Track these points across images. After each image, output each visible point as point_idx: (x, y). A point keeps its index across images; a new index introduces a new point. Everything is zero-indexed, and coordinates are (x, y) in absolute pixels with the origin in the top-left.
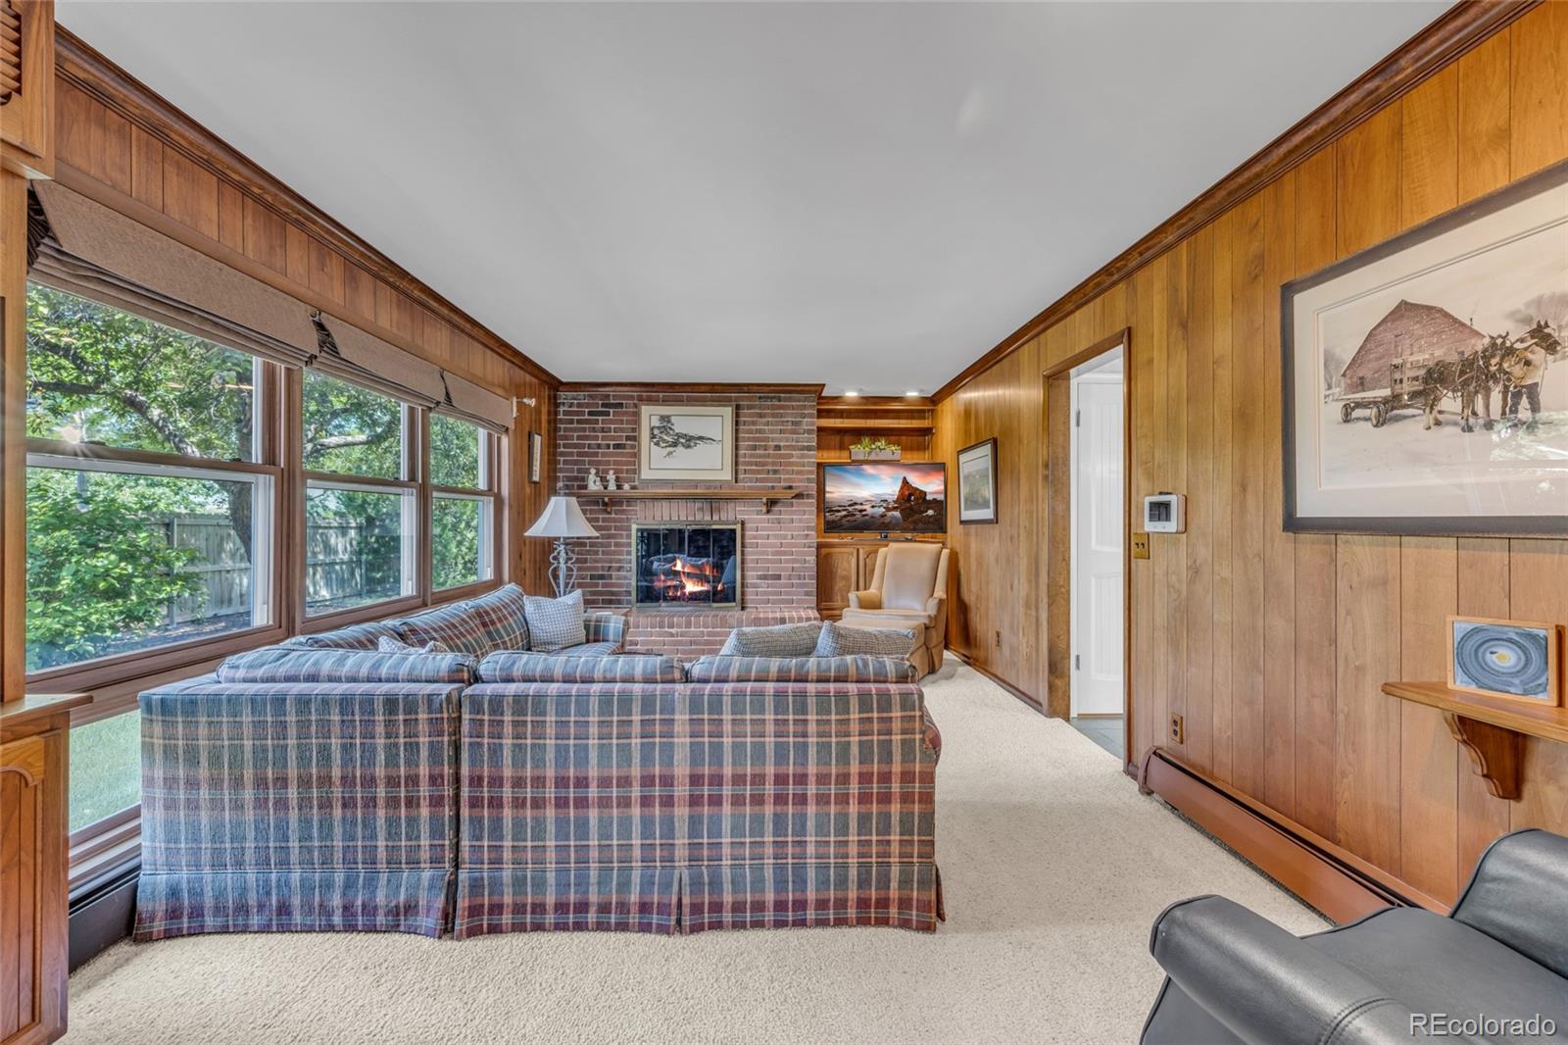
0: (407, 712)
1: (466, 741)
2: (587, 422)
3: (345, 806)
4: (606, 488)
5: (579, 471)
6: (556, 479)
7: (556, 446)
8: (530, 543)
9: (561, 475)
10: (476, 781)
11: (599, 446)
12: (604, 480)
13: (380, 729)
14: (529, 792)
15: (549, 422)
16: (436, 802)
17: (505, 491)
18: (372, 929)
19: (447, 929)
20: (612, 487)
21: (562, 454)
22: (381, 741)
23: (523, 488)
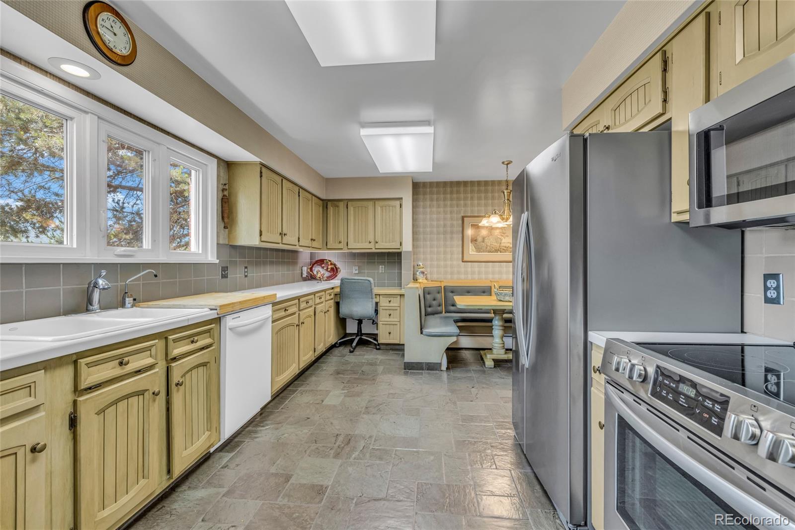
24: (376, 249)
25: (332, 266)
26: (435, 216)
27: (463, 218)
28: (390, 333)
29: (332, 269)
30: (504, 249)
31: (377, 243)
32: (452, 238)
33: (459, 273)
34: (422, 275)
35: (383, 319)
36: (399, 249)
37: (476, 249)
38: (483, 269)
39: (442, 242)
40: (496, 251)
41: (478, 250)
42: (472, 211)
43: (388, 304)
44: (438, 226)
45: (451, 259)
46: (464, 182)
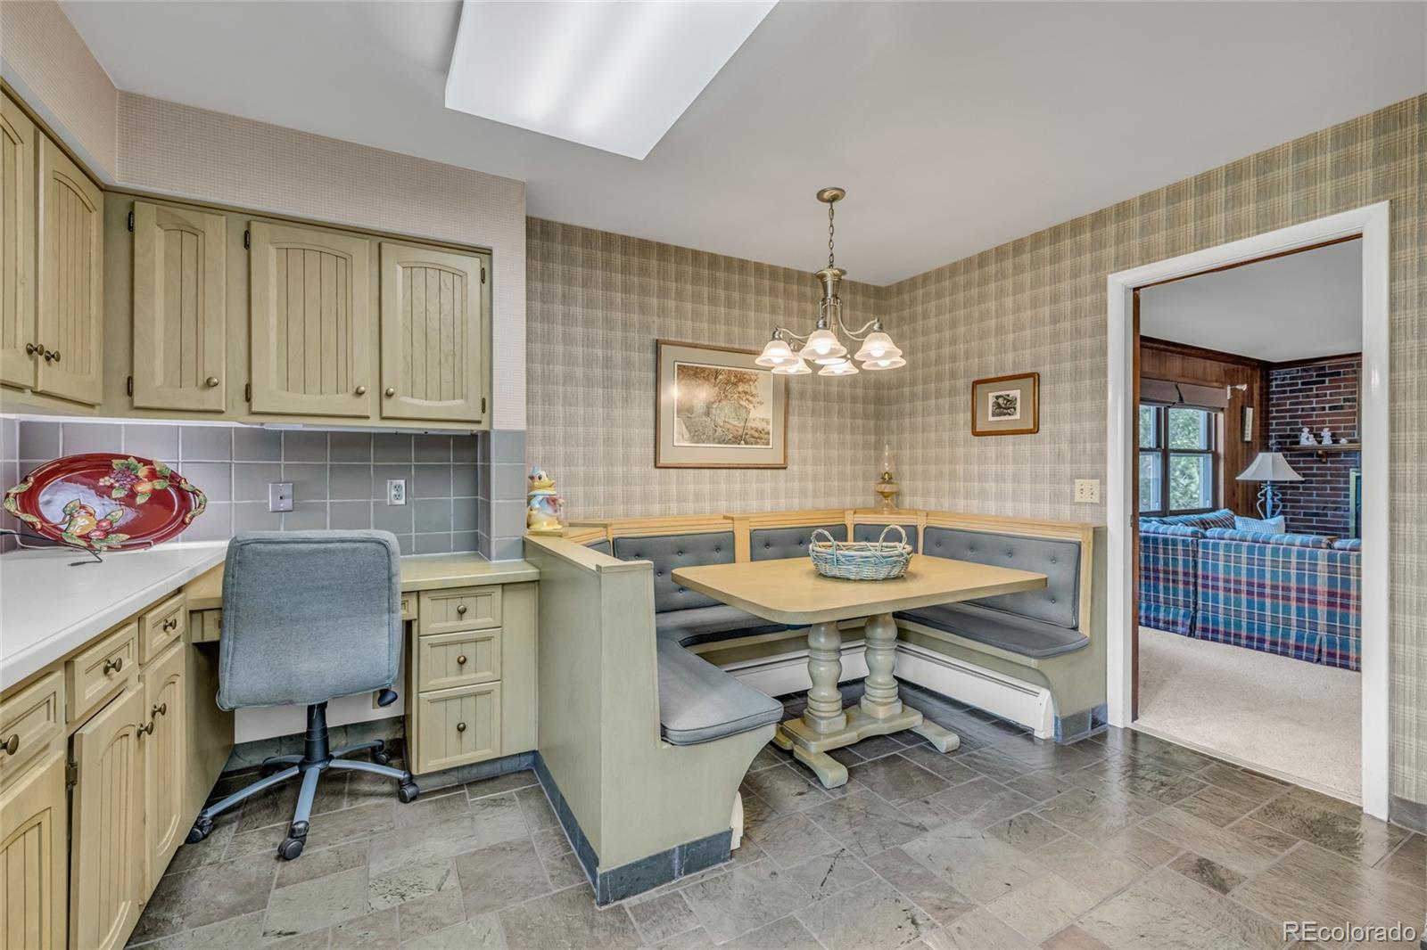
0: (1173, 545)
1: (1200, 561)
2: (1300, 390)
3: (1146, 578)
4: (1320, 442)
5: (1292, 430)
6: (1268, 438)
7: (1268, 412)
8: (1243, 486)
9: (1274, 434)
10: (1205, 577)
11: (1313, 409)
12: (1318, 437)
13: (1161, 551)
14: (1232, 586)
15: (1261, 395)
16: (1186, 583)
17: (1221, 450)
18: (1157, 628)
19: (1191, 634)
20: (1327, 441)
21: (1274, 418)
22: (1161, 556)
23: (1236, 445)
24: (383, 418)
25: (159, 485)
26: (578, 331)
27: (657, 345)
28: (461, 729)
29: (158, 497)
30: (753, 437)
31: (389, 395)
32: (627, 400)
33: (646, 499)
34: (549, 510)
35: (434, 682)
36: (479, 422)
37: (690, 431)
38: (706, 488)
39: (600, 410)
40: (737, 439)
41: (696, 435)
42: (679, 331)
43: (454, 624)
44: (588, 362)
45: (626, 461)
46: (659, 244)
